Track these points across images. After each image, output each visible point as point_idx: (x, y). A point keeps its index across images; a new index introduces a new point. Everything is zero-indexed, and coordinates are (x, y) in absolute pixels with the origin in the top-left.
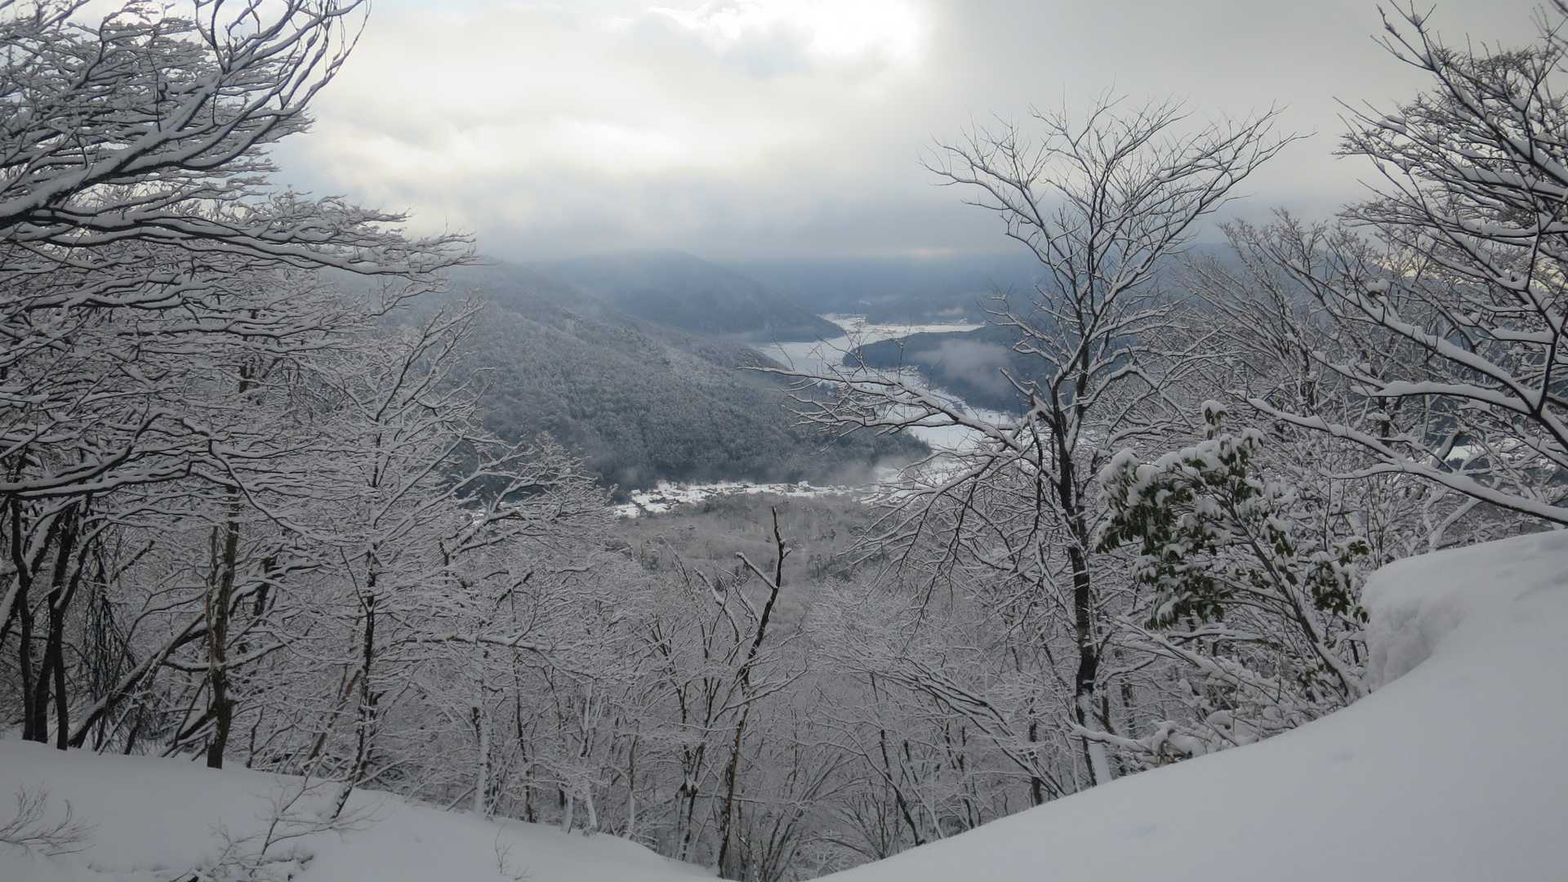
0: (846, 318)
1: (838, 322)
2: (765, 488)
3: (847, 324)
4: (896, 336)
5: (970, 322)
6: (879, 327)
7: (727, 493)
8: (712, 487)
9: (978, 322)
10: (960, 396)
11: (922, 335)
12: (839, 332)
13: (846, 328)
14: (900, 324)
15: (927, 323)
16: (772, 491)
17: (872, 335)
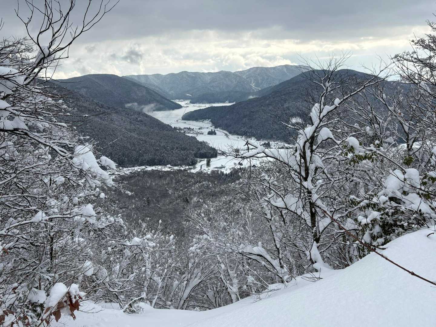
0: (182, 101)
1: (179, 103)
2: (154, 168)
3: (182, 103)
4: (201, 108)
5: (230, 102)
6: (195, 105)
7: (139, 170)
8: (133, 168)
9: (232, 102)
10: (227, 131)
11: (212, 107)
12: (179, 107)
13: (182, 105)
14: (203, 103)
15: (214, 103)
16: (156, 169)
17: (193, 108)
